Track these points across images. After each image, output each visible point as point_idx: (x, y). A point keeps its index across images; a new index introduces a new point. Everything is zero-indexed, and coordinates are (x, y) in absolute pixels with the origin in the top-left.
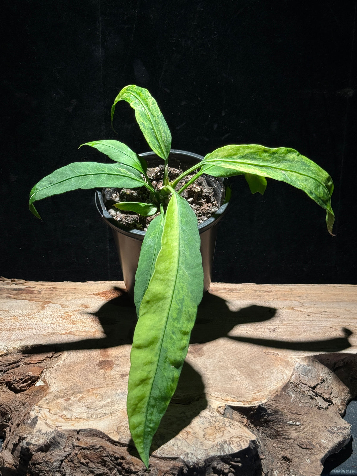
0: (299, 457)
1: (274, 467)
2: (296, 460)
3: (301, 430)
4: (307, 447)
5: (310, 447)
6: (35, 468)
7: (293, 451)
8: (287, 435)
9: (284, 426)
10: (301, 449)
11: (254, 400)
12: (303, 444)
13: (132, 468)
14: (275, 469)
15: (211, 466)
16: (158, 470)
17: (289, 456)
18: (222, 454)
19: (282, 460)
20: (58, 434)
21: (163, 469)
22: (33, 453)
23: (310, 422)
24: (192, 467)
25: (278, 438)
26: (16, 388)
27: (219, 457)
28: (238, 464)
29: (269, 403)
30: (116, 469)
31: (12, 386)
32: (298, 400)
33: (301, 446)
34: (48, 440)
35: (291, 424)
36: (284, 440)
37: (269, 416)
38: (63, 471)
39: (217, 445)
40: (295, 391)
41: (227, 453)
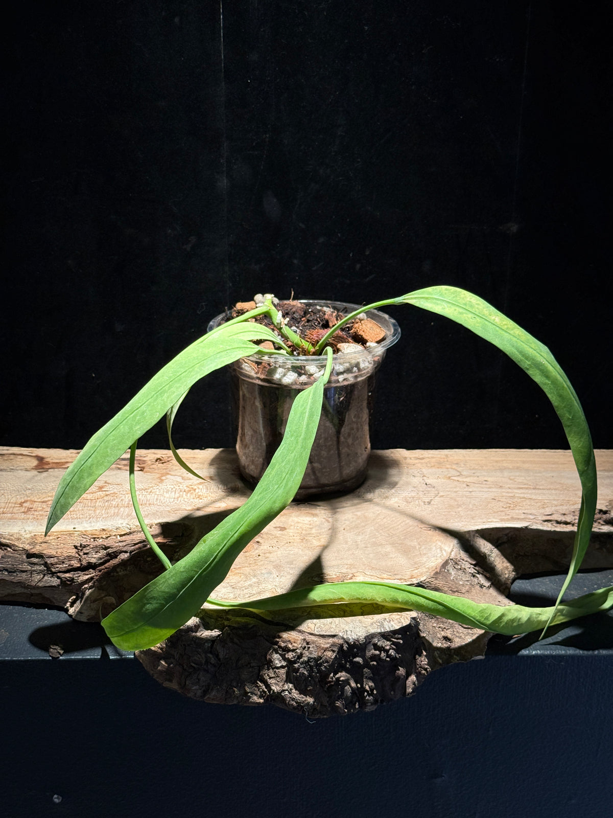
0: (461, 637)
2: (457, 640)
4: (469, 627)
7: (454, 631)
10: (462, 629)
11: (412, 576)
13: (290, 646)
14: (435, 650)
15: (372, 642)
16: (318, 647)
17: (450, 636)
18: (383, 631)
19: (443, 640)
21: (322, 646)
24: (352, 643)
25: (437, 618)
27: (380, 633)
28: (399, 641)
29: (428, 580)
32: (458, 577)
33: (463, 625)
34: (197, 621)
39: (377, 622)
40: (455, 567)
41: (388, 630)
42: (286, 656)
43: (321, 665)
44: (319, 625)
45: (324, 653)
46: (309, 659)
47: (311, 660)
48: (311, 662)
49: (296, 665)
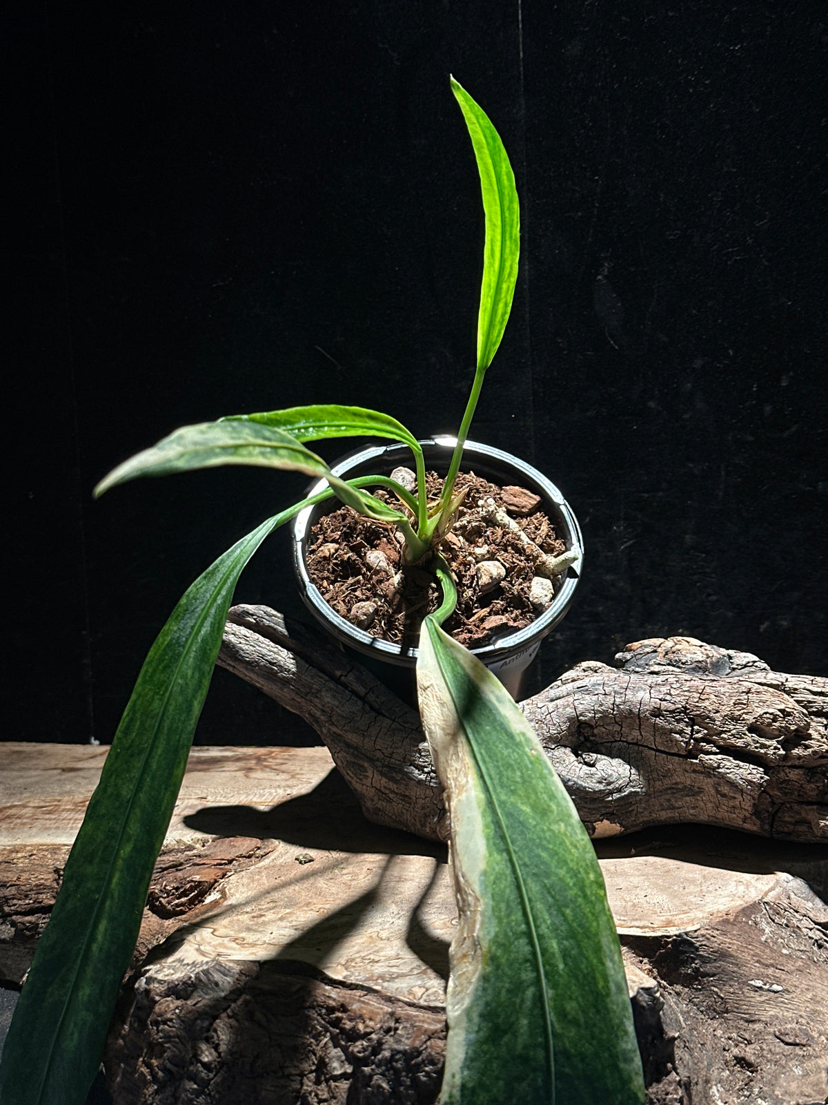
0: (776, 1062)
1: (712, 1078)
2: (768, 1068)
3: (785, 1003)
4: (798, 1041)
5: (804, 1042)
6: (158, 1031)
7: (762, 1049)
8: (749, 1012)
9: (741, 989)
10: (782, 1044)
11: (669, 923)
12: (787, 1034)
13: (361, 1027)
14: (714, 1083)
16: (415, 1029)
17: (752, 1059)
19: (735, 1065)
20: (217, 967)
21: (426, 1026)
22: (157, 998)
23: (808, 989)
25: (726, 1019)
26: (165, 907)
29: (703, 932)
30: (328, 1034)
31: (158, 903)
32: (780, 940)
33: (782, 1037)
34: (192, 975)
35: (758, 987)
36: (742, 1022)
37: (704, 962)
38: (216, 1037)
40: (773, 921)
42: (351, 1049)
43: (418, 1068)
44: (435, 989)
45: (428, 1043)
46: (395, 1052)
47: (398, 1057)
48: (397, 1061)
49: (367, 1069)
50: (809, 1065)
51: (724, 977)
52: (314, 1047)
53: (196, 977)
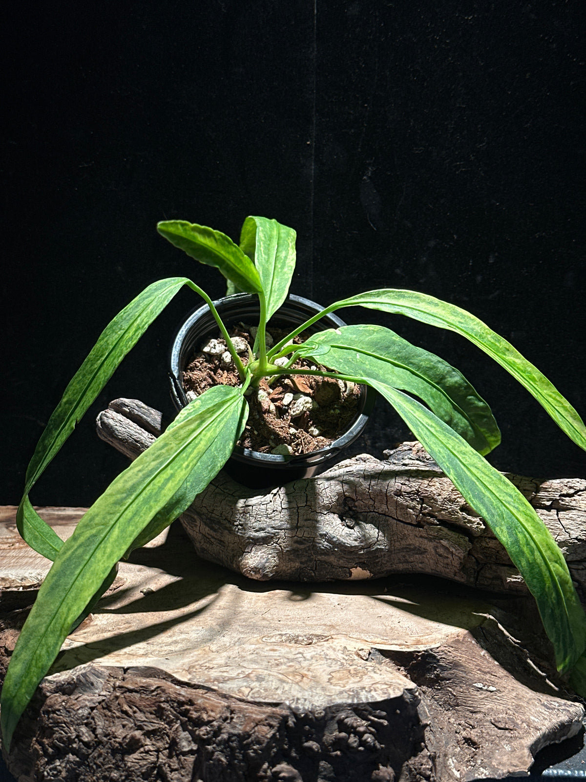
0: (492, 741)
1: (449, 753)
2: (486, 745)
3: (498, 700)
4: (507, 727)
5: (511, 727)
6: (49, 718)
7: (482, 732)
8: (473, 705)
9: (468, 689)
10: (496, 729)
11: (418, 642)
12: (500, 722)
13: (205, 716)
14: (450, 756)
15: (337, 719)
16: (246, 718)
17: (476, 739)
19: (464, 744)
20: (92, 671)
21: (254, 716)
22: (48, 694)
23: (513, 690)
24: (303, 715)
25: (457, 710)
27: (350, 705)
28: (382, 721)
29: (442, 648)
30: (179, 721)
33: (496, 724)
34: (74, 677)
35: (479, 688)
36: (468, 713)
37: (443, 670)
38: (93, 723)
39: (349, 691)
40: (488, 641)
41: (364, 701)
42: (197, 732)
43: (248, 746)
44: (257, 689)
45: (256, 728)
46: (231, 735)
47: (233, 738)
48: (232, 742)
49: (210, 747)
50: (515, 744)
51: (456, 681)
52: (168, 730)
53: (77, 679)
